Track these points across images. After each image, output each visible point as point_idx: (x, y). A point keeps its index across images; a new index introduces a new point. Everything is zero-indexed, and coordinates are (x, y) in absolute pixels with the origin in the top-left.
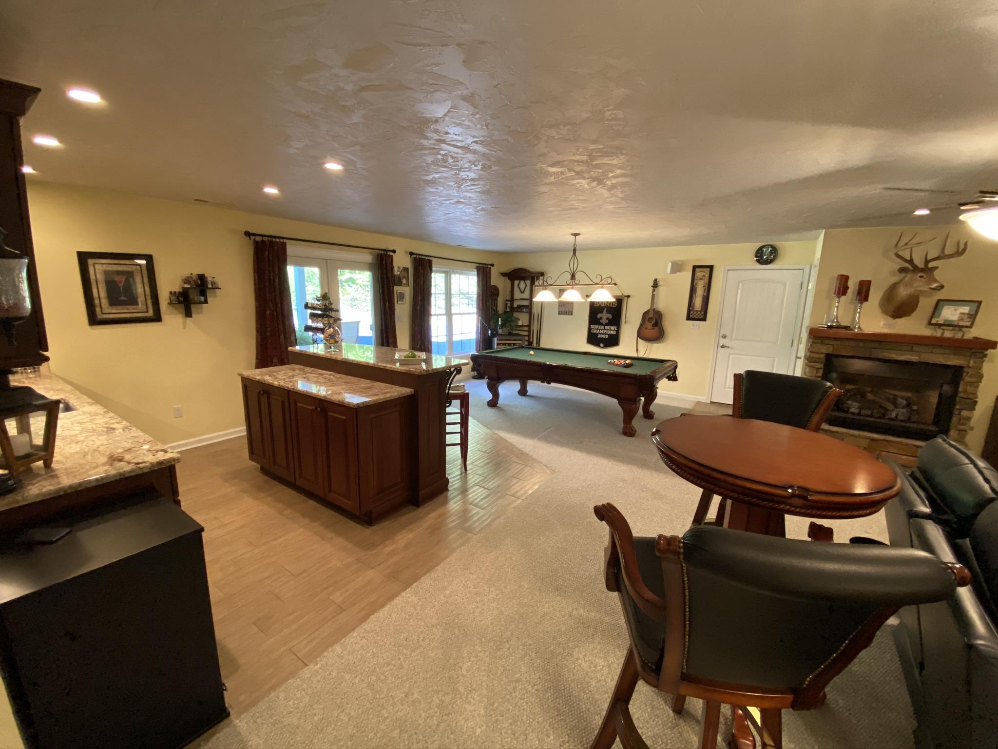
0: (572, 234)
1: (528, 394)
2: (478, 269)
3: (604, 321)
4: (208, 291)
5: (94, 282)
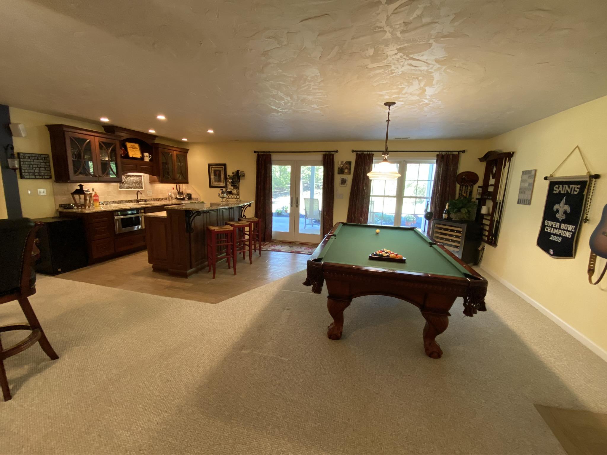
2: (436, 157)
4: (240, 177)
5: (211, 173)
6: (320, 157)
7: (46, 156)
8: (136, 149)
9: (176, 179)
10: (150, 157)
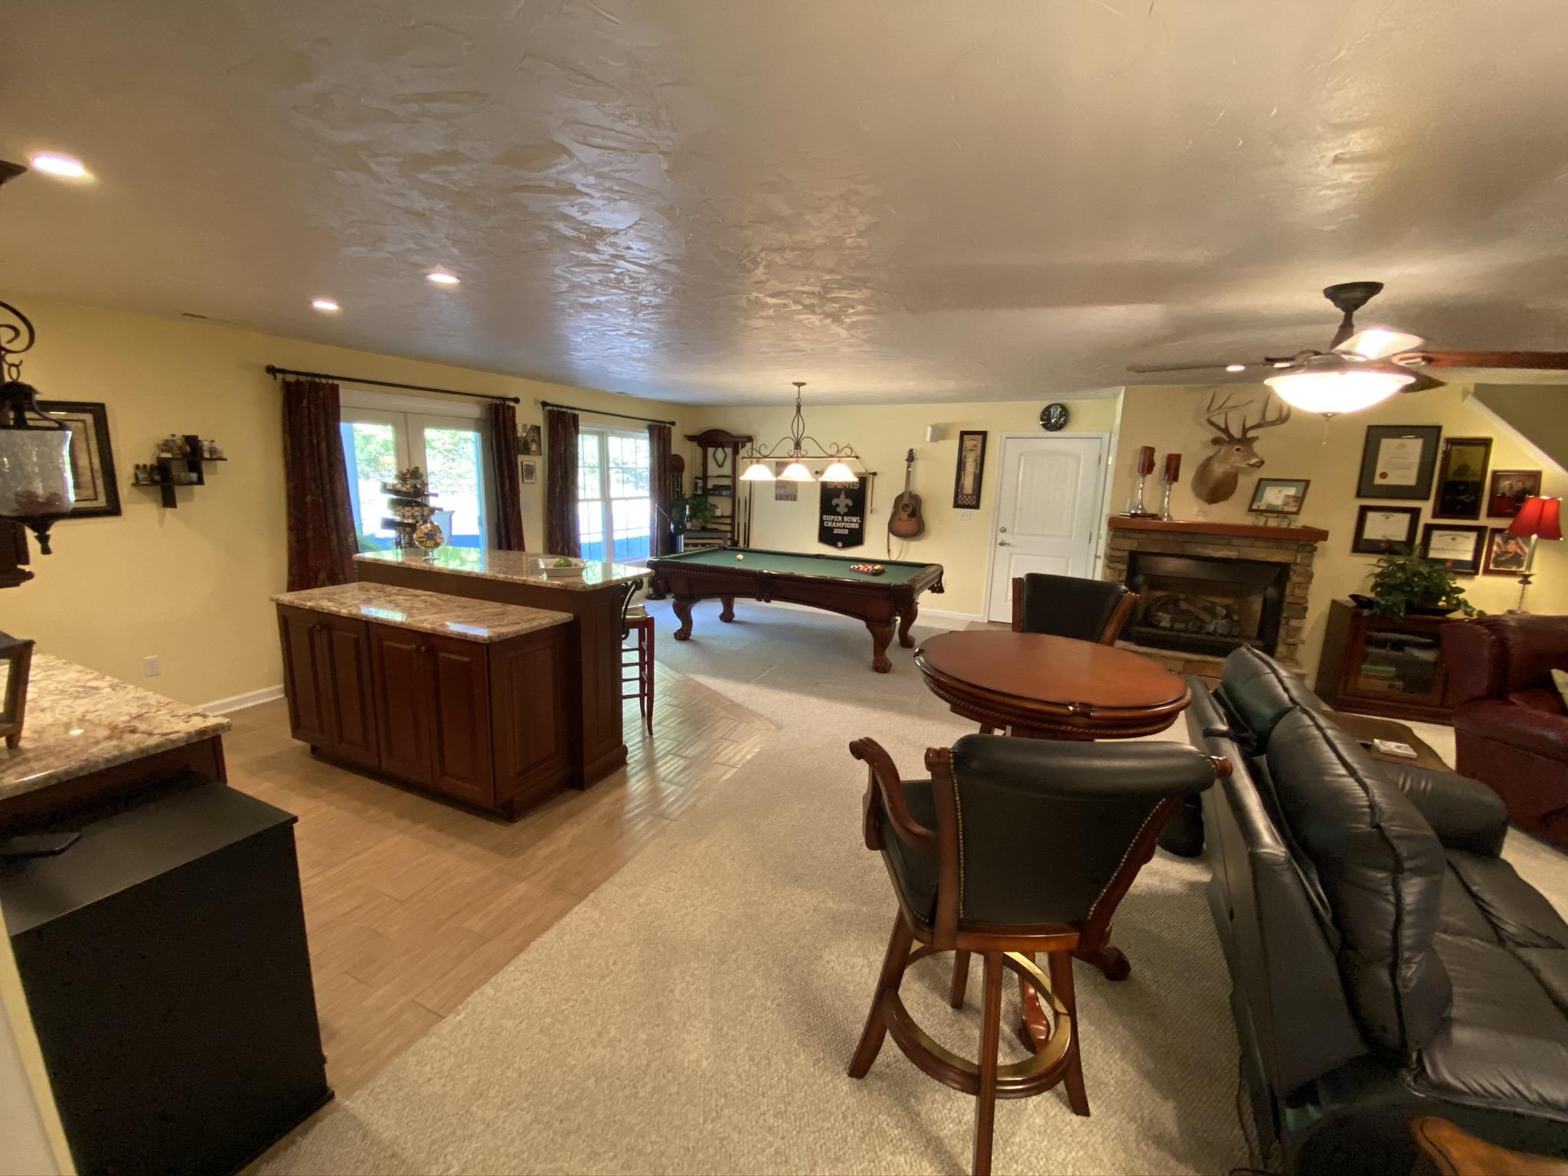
0: (794, 384)
1: (734, 619)
2: (651, 429)
3: (842, 509)
4: (204, 464)
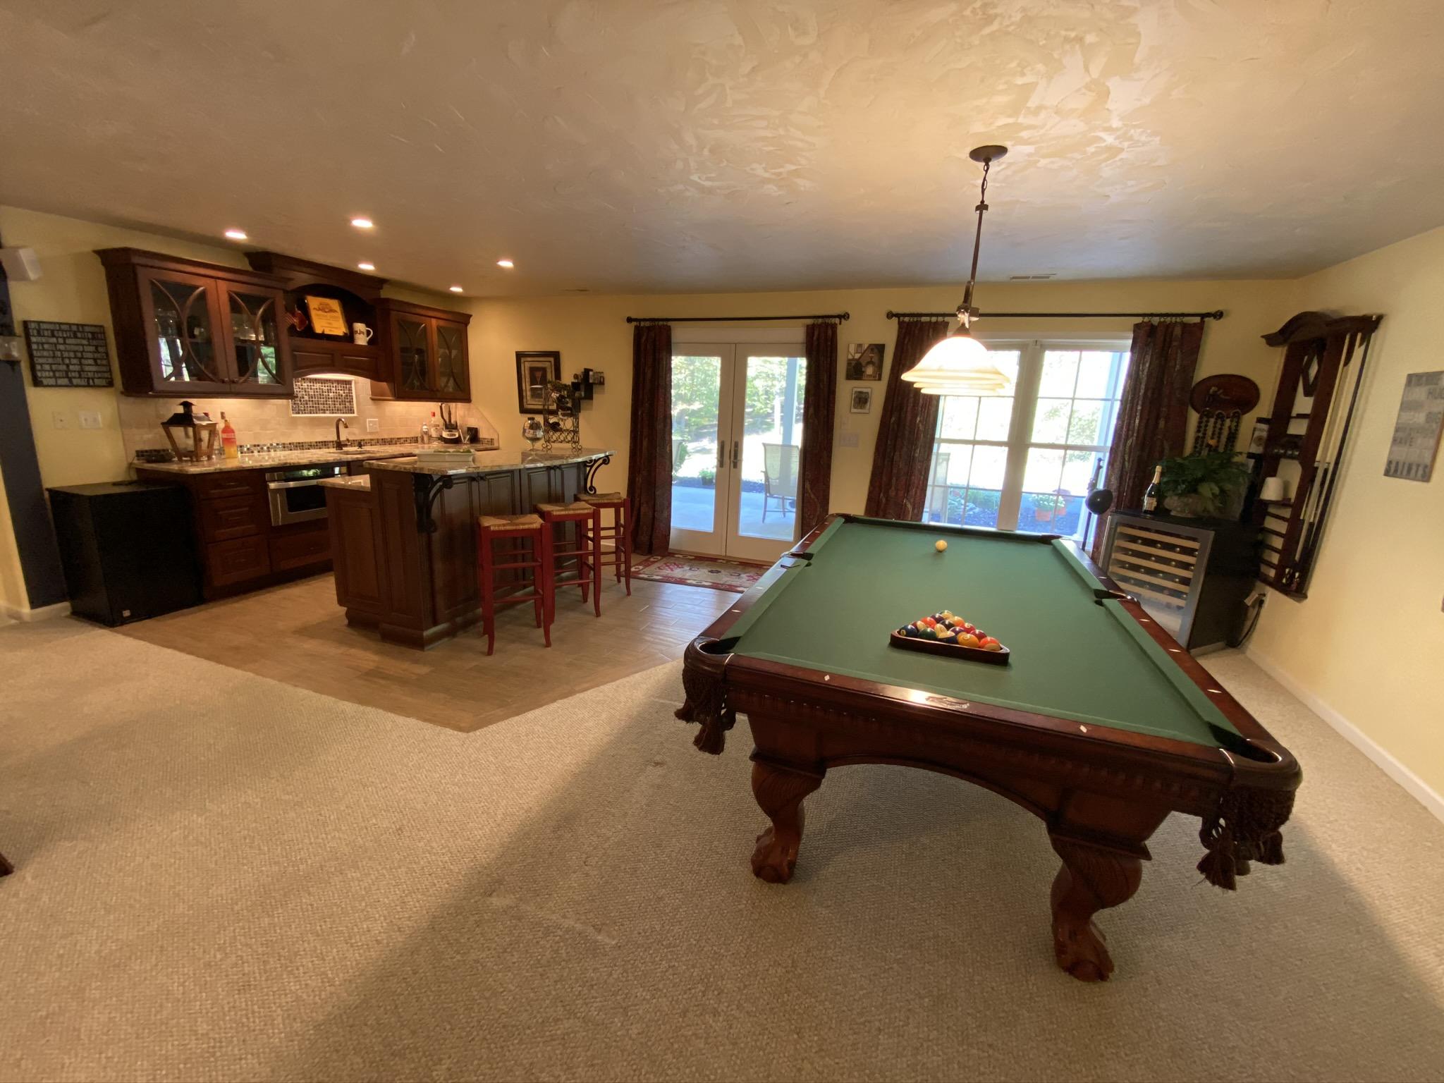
2: (1139, 330)
4: (594, 386)
5: (523, 376)
6: (798, 333)
7: (97, 330)
8: (332, 314)
9: (438, 390)
10: (368, 333)
